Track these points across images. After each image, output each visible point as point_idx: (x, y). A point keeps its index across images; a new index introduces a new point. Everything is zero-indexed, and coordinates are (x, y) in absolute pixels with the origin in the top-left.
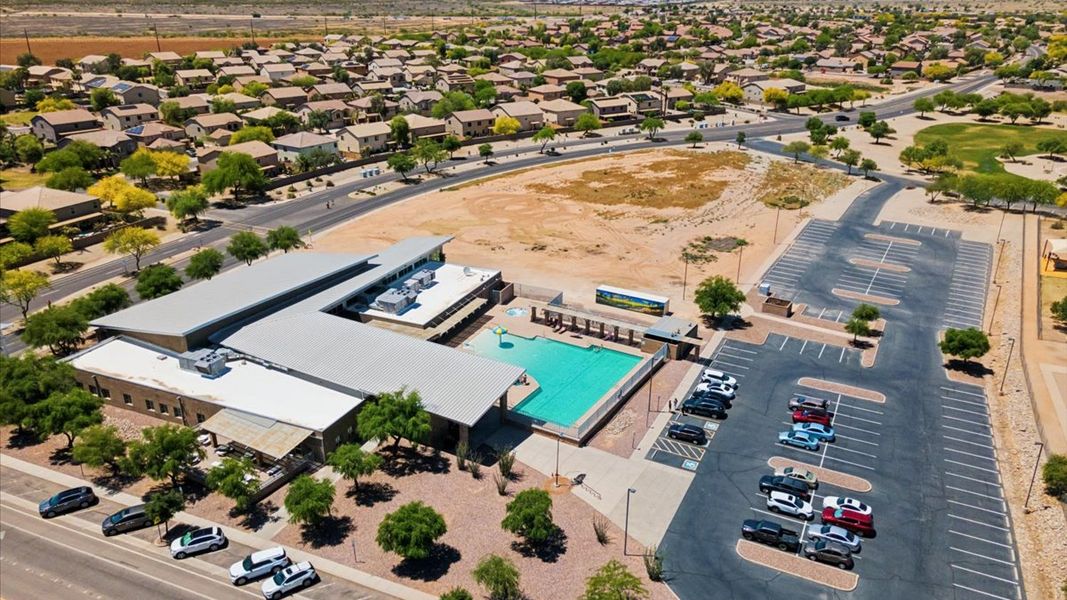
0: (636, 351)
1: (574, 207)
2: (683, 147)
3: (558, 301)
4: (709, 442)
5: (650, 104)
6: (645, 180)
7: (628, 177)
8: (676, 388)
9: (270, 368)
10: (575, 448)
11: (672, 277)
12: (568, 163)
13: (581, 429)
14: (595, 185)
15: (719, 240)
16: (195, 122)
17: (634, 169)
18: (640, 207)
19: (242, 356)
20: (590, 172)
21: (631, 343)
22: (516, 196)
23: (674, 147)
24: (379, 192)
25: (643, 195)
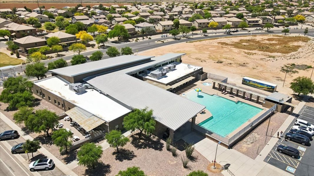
0: (260, 106)
1: (236, 50)
2: (281, 35)
3: (225, 81)
4: (301, 158)
5: (267, 21)
6: (265, 44)
7: (258, 42)
8: (280, 126)
9: (101, 93)
10: (226, 149)
11: (277, 77)
12: (235, 37)
13: (230, 140)
14: (245, 44)
15: (298, 65)
16: (114, 20)
17: (260, 40)
18: (262, 52)
19: (93, 87)
20: (243, 40)
21: (257, 102)
22: (213, 45)
23: (277, 34)
24: (165, 41)
25: (264, 48)
